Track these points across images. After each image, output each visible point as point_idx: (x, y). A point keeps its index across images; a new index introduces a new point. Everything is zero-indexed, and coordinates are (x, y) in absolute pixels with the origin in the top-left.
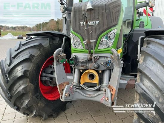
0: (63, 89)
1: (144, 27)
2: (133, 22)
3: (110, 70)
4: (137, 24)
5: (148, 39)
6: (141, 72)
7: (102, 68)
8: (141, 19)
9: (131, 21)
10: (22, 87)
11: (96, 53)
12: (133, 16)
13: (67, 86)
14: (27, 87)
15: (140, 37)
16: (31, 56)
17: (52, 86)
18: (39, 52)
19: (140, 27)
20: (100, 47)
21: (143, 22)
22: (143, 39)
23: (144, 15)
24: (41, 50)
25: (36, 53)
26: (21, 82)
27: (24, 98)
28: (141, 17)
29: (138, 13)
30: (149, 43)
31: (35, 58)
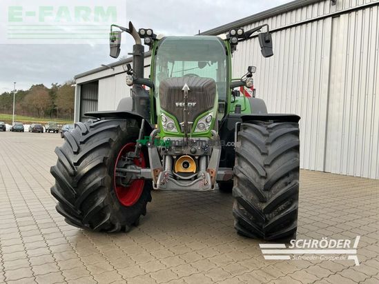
0: (157, 176)
1: (242, 112)
2: (226, 104)
3: (207, 156)
4: (232, 108)
5: (244, 124)
6: (239, 155)
7: (200, 153)
8: (237, 101)
9: (224, 103)
10: (99, 179)
11: (193, 136)
12: (227, 95)
13: (161, 173)
14: (104, 179)
15: (237, 123)
16: (111, 140)
17: (124, 186)
18: (117, 137)
19: (235, 111)
20: (196, 130)
21: (240, 106)
22: (239, 124)
23: (241, 94)
24: (119, 133)
25: (114, 137)
26: (97, 172)
27: (99, 194)
28: (237, 98)
29: (233, 93)
30: (245, 128)
31: (113, 143)
